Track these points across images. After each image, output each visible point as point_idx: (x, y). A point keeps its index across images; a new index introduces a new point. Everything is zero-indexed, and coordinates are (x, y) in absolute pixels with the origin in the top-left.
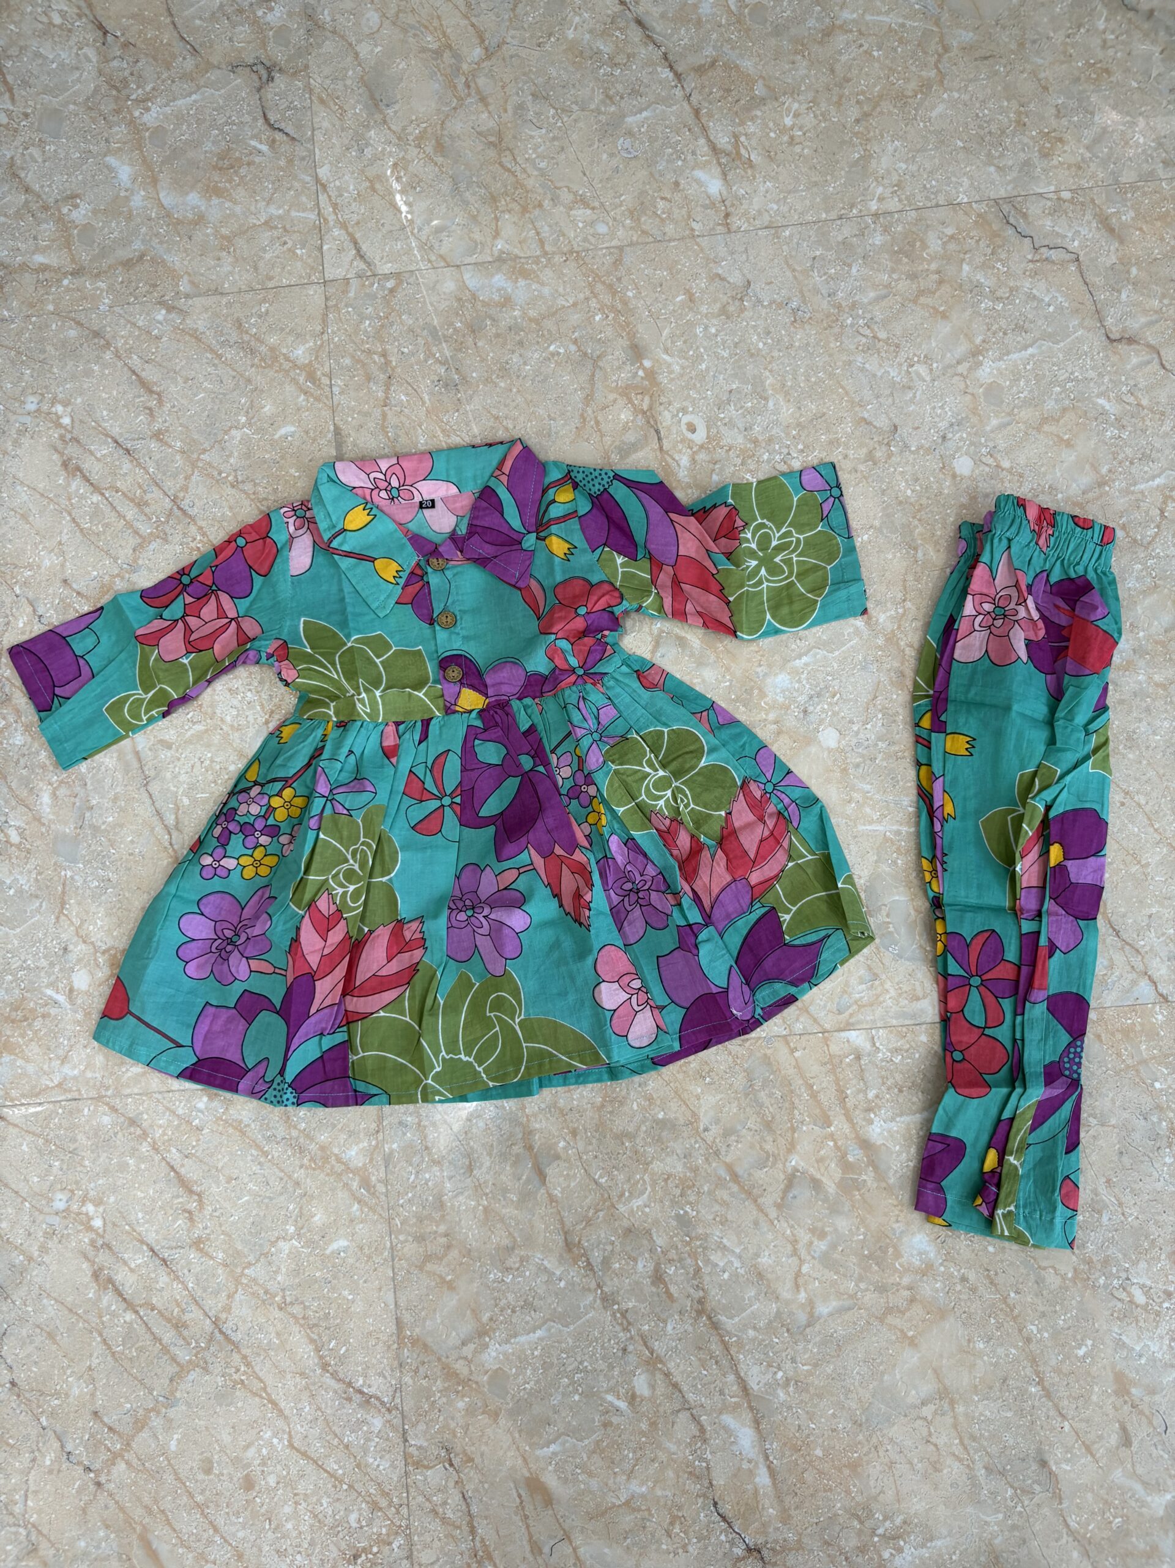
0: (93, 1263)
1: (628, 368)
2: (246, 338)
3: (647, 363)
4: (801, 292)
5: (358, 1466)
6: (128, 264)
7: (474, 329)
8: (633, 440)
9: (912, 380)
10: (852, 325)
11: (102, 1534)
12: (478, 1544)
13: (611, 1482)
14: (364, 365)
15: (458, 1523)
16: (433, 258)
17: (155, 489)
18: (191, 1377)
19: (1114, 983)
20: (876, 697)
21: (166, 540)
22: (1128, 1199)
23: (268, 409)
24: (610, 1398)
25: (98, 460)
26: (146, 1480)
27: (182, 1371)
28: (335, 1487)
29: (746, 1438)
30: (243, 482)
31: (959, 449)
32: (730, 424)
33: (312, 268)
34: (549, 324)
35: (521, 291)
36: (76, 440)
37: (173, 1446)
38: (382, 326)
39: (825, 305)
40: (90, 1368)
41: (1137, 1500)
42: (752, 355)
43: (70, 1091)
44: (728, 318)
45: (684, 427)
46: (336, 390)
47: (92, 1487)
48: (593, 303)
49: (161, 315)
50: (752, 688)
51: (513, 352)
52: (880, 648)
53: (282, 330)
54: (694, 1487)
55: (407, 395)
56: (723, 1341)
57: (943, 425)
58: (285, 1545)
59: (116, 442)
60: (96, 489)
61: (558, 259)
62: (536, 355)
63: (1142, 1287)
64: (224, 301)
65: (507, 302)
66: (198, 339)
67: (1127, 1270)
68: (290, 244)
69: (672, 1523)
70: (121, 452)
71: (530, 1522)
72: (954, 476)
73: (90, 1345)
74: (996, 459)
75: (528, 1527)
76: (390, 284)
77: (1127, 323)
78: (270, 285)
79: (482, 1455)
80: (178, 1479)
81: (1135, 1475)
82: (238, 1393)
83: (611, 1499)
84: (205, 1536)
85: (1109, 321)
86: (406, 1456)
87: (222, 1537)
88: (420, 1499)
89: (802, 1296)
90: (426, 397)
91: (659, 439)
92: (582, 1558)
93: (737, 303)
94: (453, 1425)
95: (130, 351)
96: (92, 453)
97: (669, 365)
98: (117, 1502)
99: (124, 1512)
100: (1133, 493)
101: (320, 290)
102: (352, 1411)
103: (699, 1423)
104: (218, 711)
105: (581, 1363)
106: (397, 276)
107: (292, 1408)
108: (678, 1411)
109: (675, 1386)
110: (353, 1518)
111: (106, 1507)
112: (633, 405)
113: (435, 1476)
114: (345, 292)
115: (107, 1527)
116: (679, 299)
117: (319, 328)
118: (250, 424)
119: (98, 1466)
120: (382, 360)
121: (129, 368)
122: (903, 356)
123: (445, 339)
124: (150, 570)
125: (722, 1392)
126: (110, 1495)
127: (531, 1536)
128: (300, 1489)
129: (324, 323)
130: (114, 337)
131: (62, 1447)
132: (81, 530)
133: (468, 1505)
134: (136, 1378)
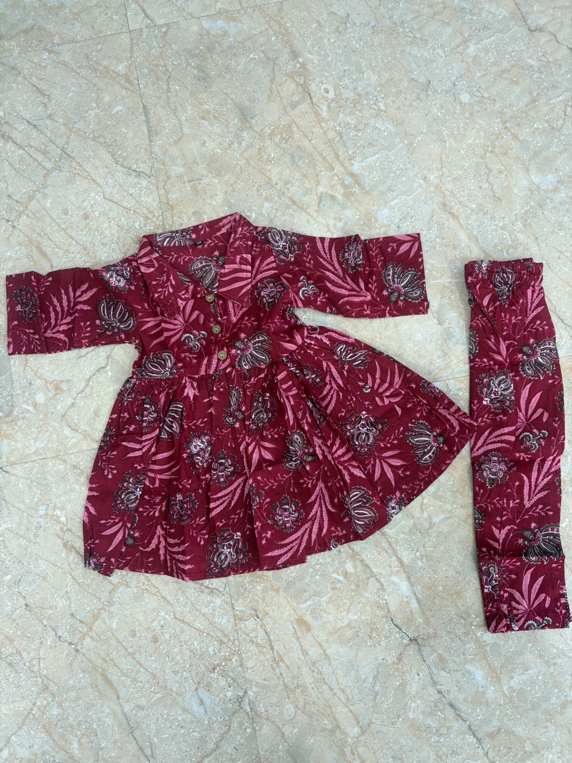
0: (63, 539)
1: (291, 63)
2: (91, 63)
3: (301, 60)
4: (375, 17)
5: (211, 623)
6: (26, 32)
7: (210, 49)
8: (297, 99)
9: (435, 57)
10: (403, 32)
11: (81, 675)
12: (275, 654)
13: (339, 616)
14: (155, 72)
15: (264, 645)
16: (185, 14)
17: (51, 144)
18: (120, 590)
19: (563, 345)
20: (432, 217)
21: (60, 170)
23: (107, 98)
24: (334, 575)
25: (20, 132)
26: (102, 645)
27: (115, 588)
28: (200, 635)
29: (404, 587)
30: (98, 137)
31: (462, 89)
32: (346, 87)
33: (122, 25)
34: (248, 44)
35: (232, 28)
36: (7, 123)
37: (114, 625)
38: (162, 51)
39: (388, 23)
40: (67, 592)
42: (354, 51)
43: (41, 454)
44: (340, 33)
45: (323, 91)
46: (141, 86)
47: (74, 653)
48: (270, 32)
49: (46, 55)
50: (371, 218)
51: (231, 60)
52: (432, 192)
53: (110, 57)
54: (380, 613)
55: (179, 86)
56: (388, 541)
57: (453, 78)
58: (177, 668)
59: (28, 122)
60: (20, 147)
61: (249, 10)
62: (244, 60)
64: (78, 45)
65: (225, 34)
66: (66, 66)
68: (109, 14)
69: (371, 632)
70: (31, 127)
71: (301, 640)
72: (461, 103)
73: (65, 580)
74: (481, 93)
75: (300, 643)
76: (163, 30)
77: (538, 22)
78: (101, 35)
79: (273, 611)
80: (119, 642)
82: (145, 595)
83: (340, 624)
84: (135, 669)
85: (529, 22)
86: (235, 616)
87: (144, 668)
88: (244, 636)
89: (425, 515)
90: (189, 86)
91: (311, 98)
92: (328, 654)
93: (344, 25)
94: (256, 598)
95: (31, 75)
96: (16, 129)
97: (312, 60)
98: (87, 659)
99: (92, 663)
100: (550, 104)
101: (128, 35)
102: (204, 597)
103: (380, 582)
105: (318, 560)
106: (167, 25)
107: (174, 600)
108: (369, 578)
109: (367, 566)
110: (211, 649)
112: (296, 82)
113: (250, 624)
114: (141, 35)
115: (84, 672)
116: (314, 25)
117: (129, 55)
118: (98, 107)
119: (76, 641)
120: (164, 69)
121: (32, 84)
122: (430, 45)
123: (195, 55)
124: (54, 186)
125: (390, 566)
126: (84, 655)
127: (301, 647)
128: (182, 639)
129: (132, 51)
130: (22, 69)
131: (56, 634)
132: (15, 169)
133: (268, 636)
134: (91, 594)
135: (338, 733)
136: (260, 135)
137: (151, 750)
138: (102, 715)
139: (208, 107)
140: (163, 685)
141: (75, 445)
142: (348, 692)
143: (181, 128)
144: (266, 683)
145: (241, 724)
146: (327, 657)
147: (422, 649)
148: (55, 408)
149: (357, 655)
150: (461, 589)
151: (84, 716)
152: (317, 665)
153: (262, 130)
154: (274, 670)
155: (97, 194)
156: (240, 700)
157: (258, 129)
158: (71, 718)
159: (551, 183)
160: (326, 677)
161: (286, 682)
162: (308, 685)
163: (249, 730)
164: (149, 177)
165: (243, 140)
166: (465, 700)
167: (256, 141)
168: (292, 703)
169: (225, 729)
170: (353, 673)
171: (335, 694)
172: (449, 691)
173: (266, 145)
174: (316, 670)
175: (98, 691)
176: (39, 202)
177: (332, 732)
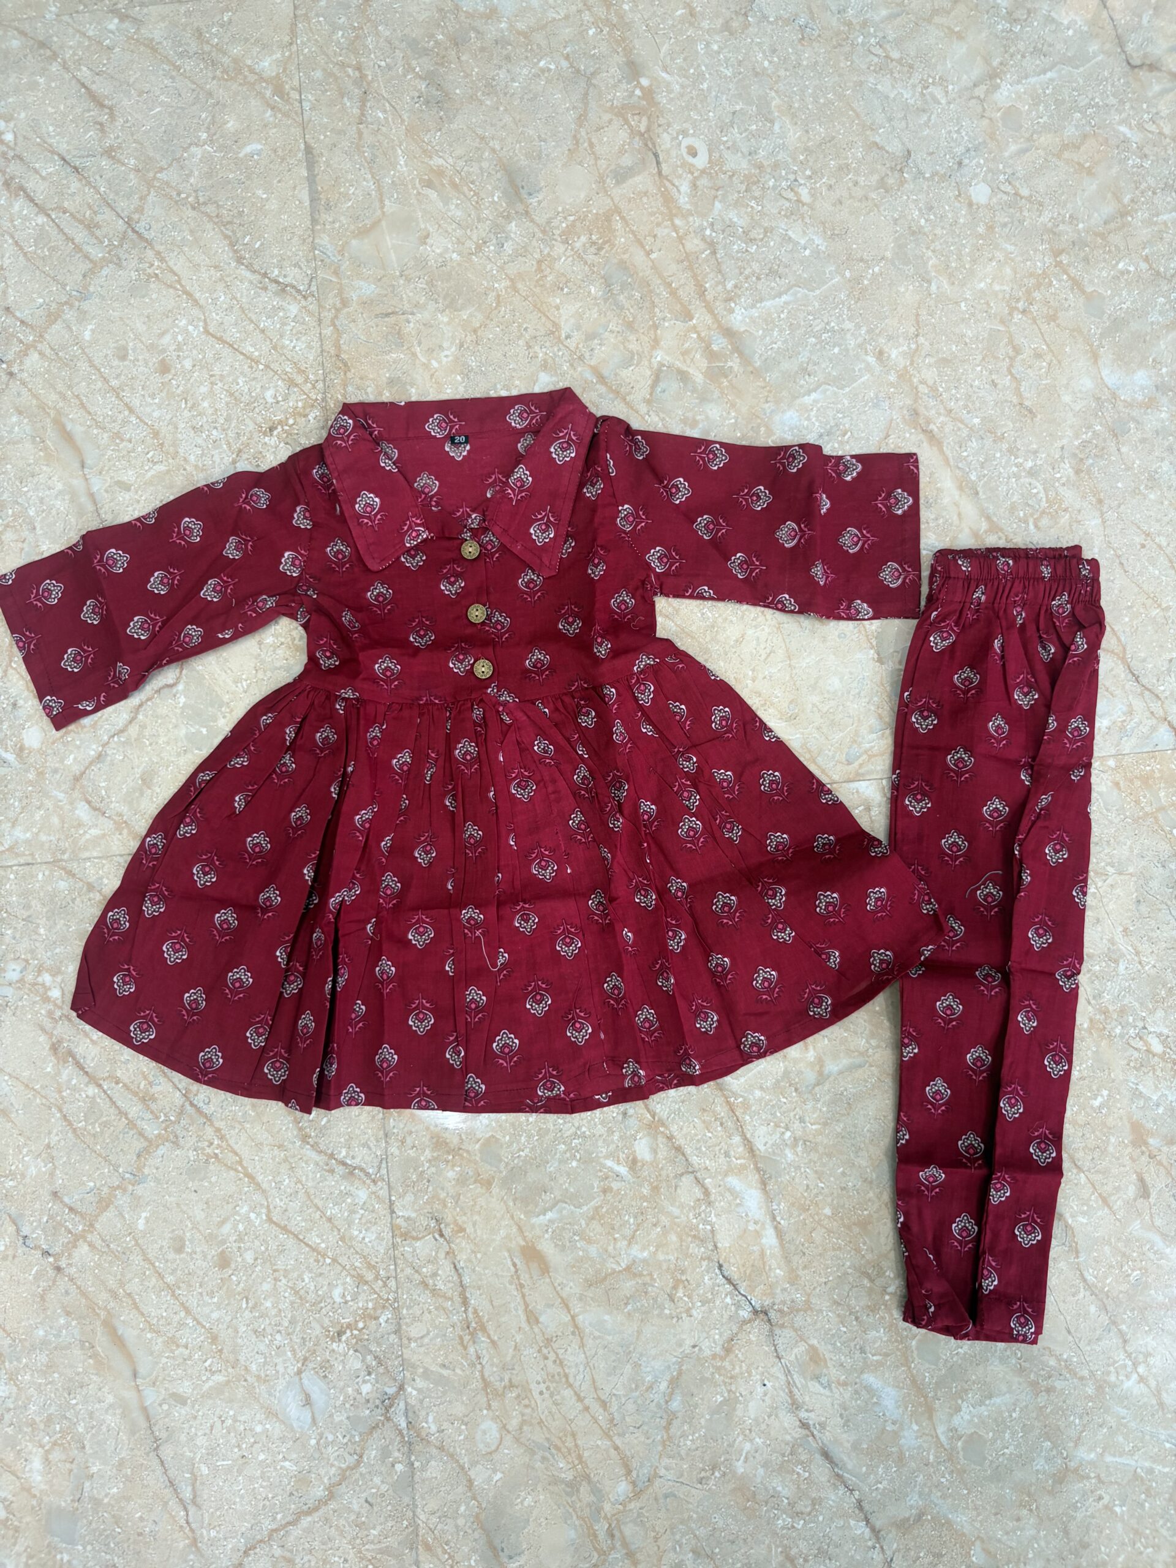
0: (51, 1035)
1: (624, 86)
2: (207, 48)
3: (645, 82)
5: (342, 1239)
7: (458, 42)
8: (629, 163)
9: (926, 103)
10: (863, 44)
11: (62, 1321)
12: (471, 1316)
13: (610, 1248)
14: (336, 79)
15: (449, 1294)
17: (107, 210)
18: (160, 1152)
19: (1133, 730)
20: (887, 436)
21: (119, 266)
22: (1145, 947)
23: (231, 125)
24: (609, 1163)
25: (43, 178)
27: (150, 1146)
28: (317, 1261)
29: (753, 1200)
30: (205, 204)
31: (976, 175)
32: (734, 148)
34: (539, 38)
36: (19, 157)
37: (141, 1224)
38: (357, 37)
39: (834, 21)
40: (48, 1146)
41: (1155, 1253)
42: (756, 74)
43: (23, 855)
44: (731, 34)
45: (684, 151)
46: (307, 106)
47: (51, 1273)
48: (587, 17)
49: (113, 24)
50: (759, 426)
51: (500, 67)
52: (891, 385)
53: (246, 40)
54: (698, 1251)
55: (385, 111)
56: (728, 1102)
57: (959, 150)
58: (263, 1324)
59: (63, 159)
60: (41, 209)
62: (525, 71)
63: (1159, 1035)
65: (492, 13)
66: (154, 50)
67: (1144, 1019)
70: (69, 170)
71: (526, 1291)
72: (970, 204)
73: (48, 1121)
74: (1014, 187)
75: (523, 1296)
77: (1148, 50)
79: (474, 1224)
80: (146, 1259)
81: (1153, 1227)
82: (212, 1167)
83: (611, 1265)
84: (176, 1318)
85: (1130, 47)
86: (394, 1228)
87: (195, 1319)
88: (409, 1271)
89: (811, 1055)
90: (405, 117)
91: (658, 163)
92: (581, 1325)
93: (741, 19)
94: (443, 1195)
95: (79, 62)
96: (36, 171)
97: (668, 84)
98: (78, 1288)
99: (87, 1298)
100: (1156, 224)
102: (335, 1183)
103: (703, 1186)
104: (181, 451)
105: (579, 1128)
107: (270, 1182)
108: (682, 1175)
109: (679, 1149)
110: (337, 1293)
111: (67, 1293)
112: (630, 127)
113: (424, 1247)
115: (68, 1314)
116: (679, 13)
117: (287, 39)
118: (211, 141)
119: (57, 1249)
120: (357, 74)
121: (78, 81)
122: (916, 77)
123: (426, 52)
124: (103, 298)
125: (727, 1155)
126: (71, 1280)
127: (526, 1305)
128: (280, 1265)
129: (293, 33)
130: (61, 47)
131: (18, 1231)
132: (25, 254)
133: (460, 1276)
134: (100, 1155)
135: (584, 1489)
136: (544, 232)
137: (194, 1490)
138: (97, 1406)
139: (441, 161)
140: (232, 1358)
141: (95, 841)
142: (614, 1408)
143: (381, 201)
144: (445, 1372)
145: (385, 1453)
146: (577, 1330)
147: (777, 1331)
148: (62, 761)
149: (639, 1332)
150: (870, 1215)
151: (60, 1406)
152: (555, 1346)
153: (549, 222)
154: (465, 1348)
155: (191, 323)
156: (387, 1403)
157: (541, 219)
158: (33, 1408)
159: (1142, 388)
160: (572, 1371)
161: (486, 1374)
162: (533, 1386)
163: (399, 1467)
164: (305, 297)
165: (507, 238)
166: (856, 1446)
167: (534, 243)
168: (495, 1419)
169: (352, 1460)
170: (628, 1368)
171: (587, 1409)
172: (823, 1426)
173: (554, 254)
174: (552, 1356)
175: (94, 1356)
176: (69, 328)
177: (573, 1487)
